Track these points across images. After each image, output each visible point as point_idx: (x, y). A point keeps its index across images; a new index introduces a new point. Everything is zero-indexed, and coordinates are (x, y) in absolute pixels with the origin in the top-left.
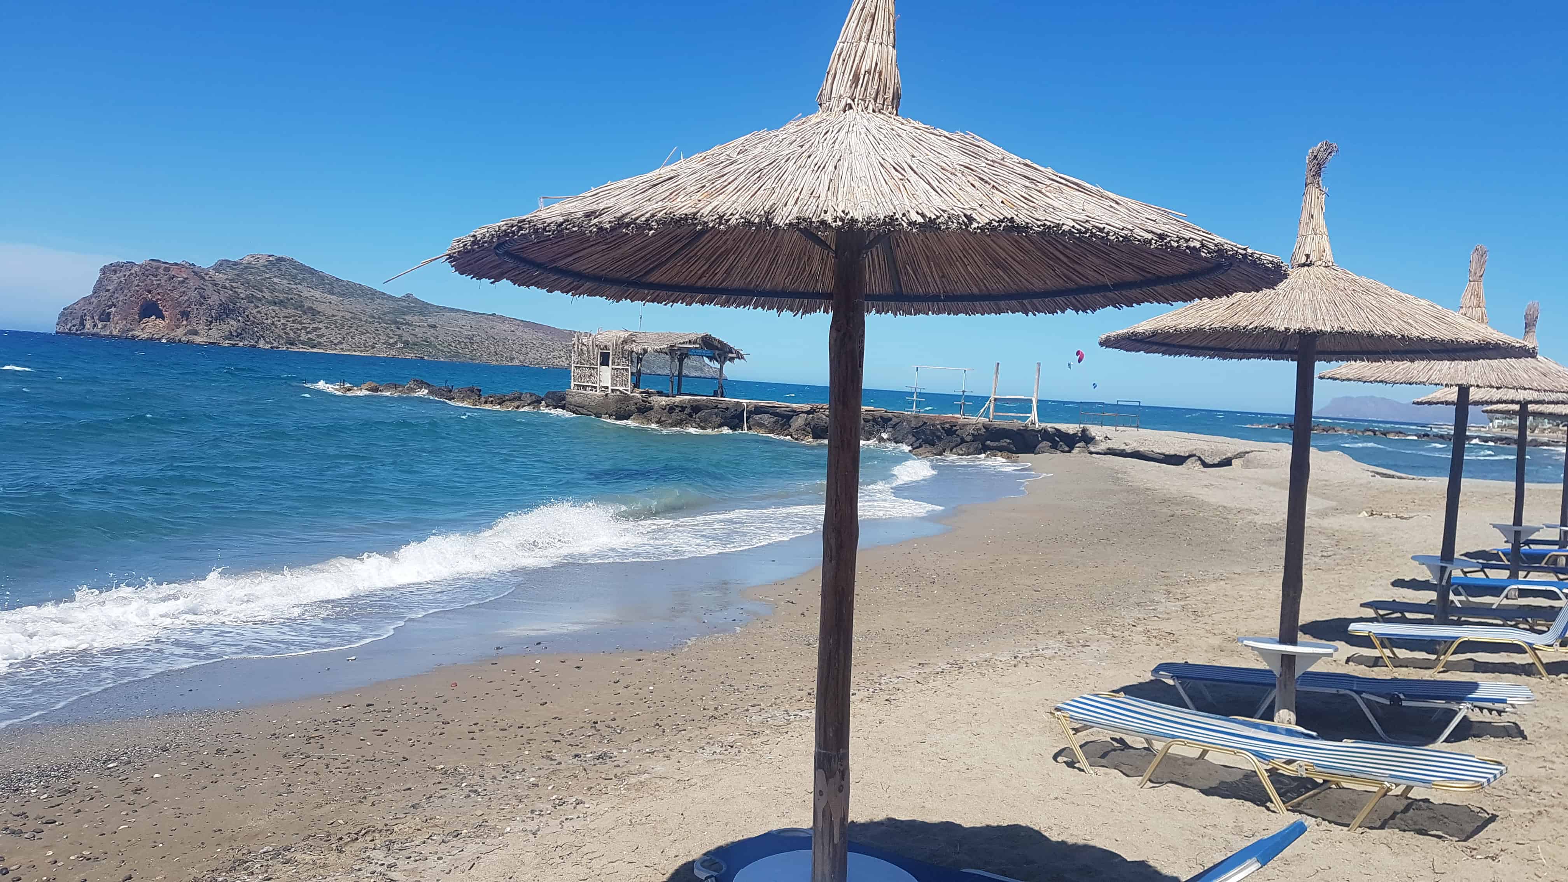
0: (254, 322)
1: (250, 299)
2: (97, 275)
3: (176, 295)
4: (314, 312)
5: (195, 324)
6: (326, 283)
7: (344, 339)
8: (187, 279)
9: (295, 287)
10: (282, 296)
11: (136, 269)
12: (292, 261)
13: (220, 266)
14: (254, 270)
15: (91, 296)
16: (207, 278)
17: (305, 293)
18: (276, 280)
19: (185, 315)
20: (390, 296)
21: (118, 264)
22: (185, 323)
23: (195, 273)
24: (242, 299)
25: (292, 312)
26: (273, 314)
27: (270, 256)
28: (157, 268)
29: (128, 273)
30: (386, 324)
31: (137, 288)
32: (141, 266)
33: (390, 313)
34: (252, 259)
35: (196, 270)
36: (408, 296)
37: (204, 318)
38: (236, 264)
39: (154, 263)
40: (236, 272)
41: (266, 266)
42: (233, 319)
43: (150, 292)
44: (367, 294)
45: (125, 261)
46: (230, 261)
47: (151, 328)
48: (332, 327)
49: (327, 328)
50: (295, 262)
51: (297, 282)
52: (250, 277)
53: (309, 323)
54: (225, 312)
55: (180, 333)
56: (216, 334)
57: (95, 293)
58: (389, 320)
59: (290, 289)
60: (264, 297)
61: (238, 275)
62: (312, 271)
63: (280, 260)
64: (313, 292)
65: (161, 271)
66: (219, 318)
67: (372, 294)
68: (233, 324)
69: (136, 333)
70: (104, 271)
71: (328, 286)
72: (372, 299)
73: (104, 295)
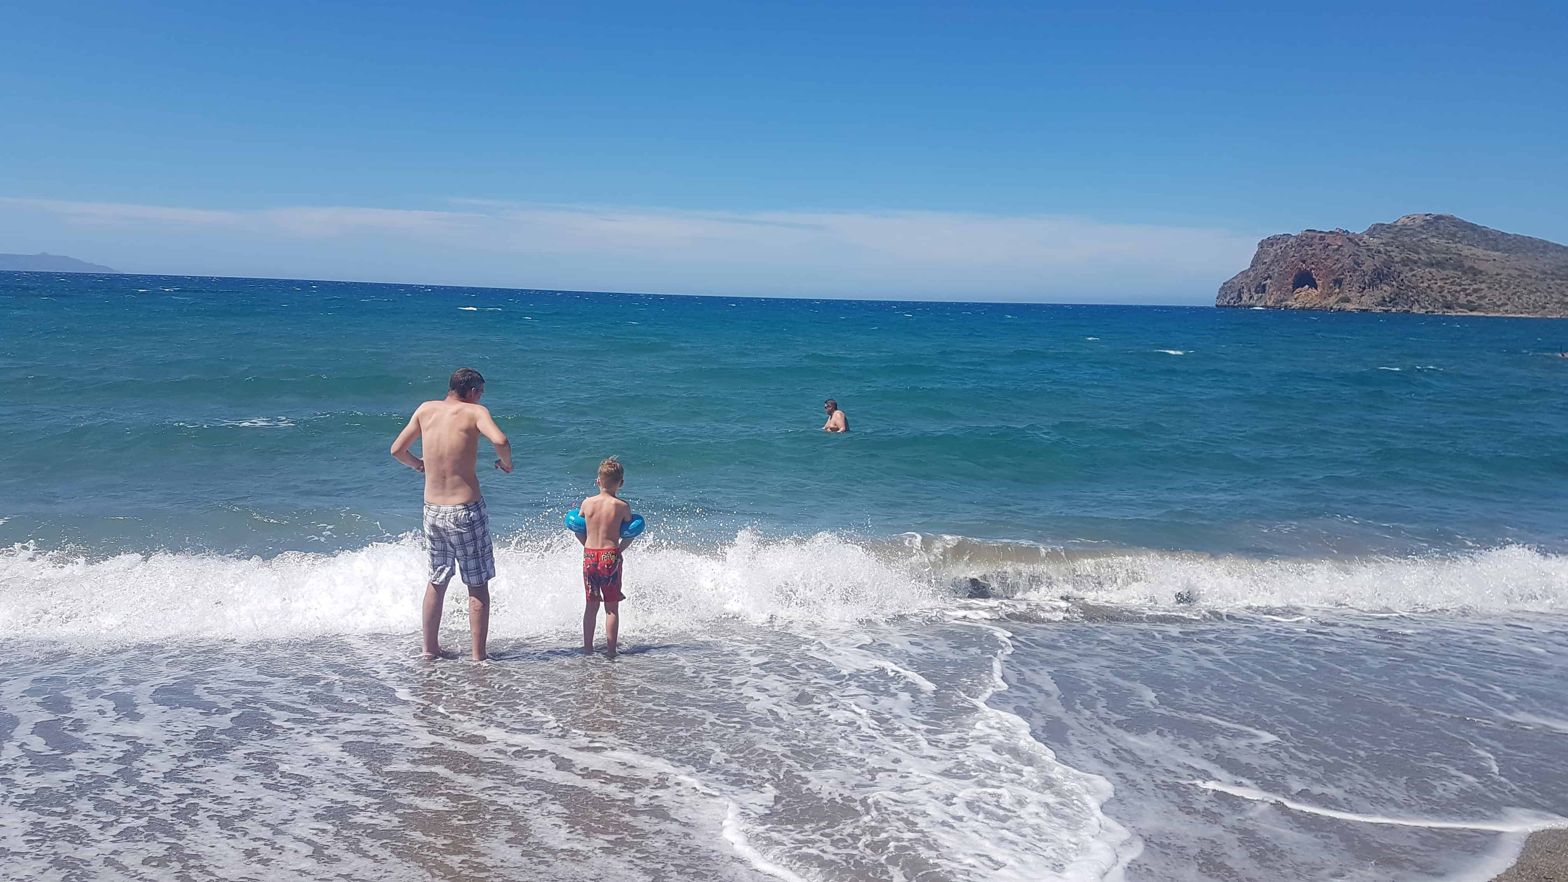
0: (1409, 286)
1: (1405, 262)
2: (1256, 249)
3: (1329, 263)
4: (1475, 273)
5: (1347, 291)
6: (1490, 239)
7: (1509, 299)
8: (1341, 246)
9: (1454, 246)
10: (1439, 257)
11: (1292, 240)
12: (1452, 219)
13: (1373, 231)
14: (1409, 232)
15: (1249, 269)
16: (1361, 244)
17: (1466, 252)
18: (1432, 240)
19: (1338, 282)
21: (1275, 237)
22: (1337, 290)
23: (1350, 240)
24: (1397, 262)
25: (1451, 273)
26: (1430, 276)
27: (1427, 215)
28: (1312, 238)
29: (1284, 245)
30: (1561, 280)
31: (1293, 259)
32: (1297, 237)
34: (1407, 220)
35: (1350, 236)
37: (1356, 286)
38: (1390, 226)
39: (1310, 234)
40: (1391, 235)
41: (1422, 226)
42: (1386, 284)
43: (1304, 262)
44: (1538, 247)
45: (1282, 234)
46: (1383, 225)
47: (1306, 297)
48: (1497, 286)
49: (1489, 288)
50: (1455, 219)
51: (1457, 240)
52: (1406, 239)
53: (1470, 285)
54: (1379, 277)
55: (1332, 300)
56: (1368, 301)
57: (1252, 266)
59: (1448, 249)
60: (1420, 259)
61: (1393, 238)
62: (1473, 227)
63: (1439, 218)
64: (1475, 250)
65: (1316, 240)
66: (1372, 284)
67: (1545, 247)
68: (1386, 290)
69: (1289, 303)
70: (1261, 245)
71: (1491, 242)
72: (1542, 252)
73: (1261, 268)
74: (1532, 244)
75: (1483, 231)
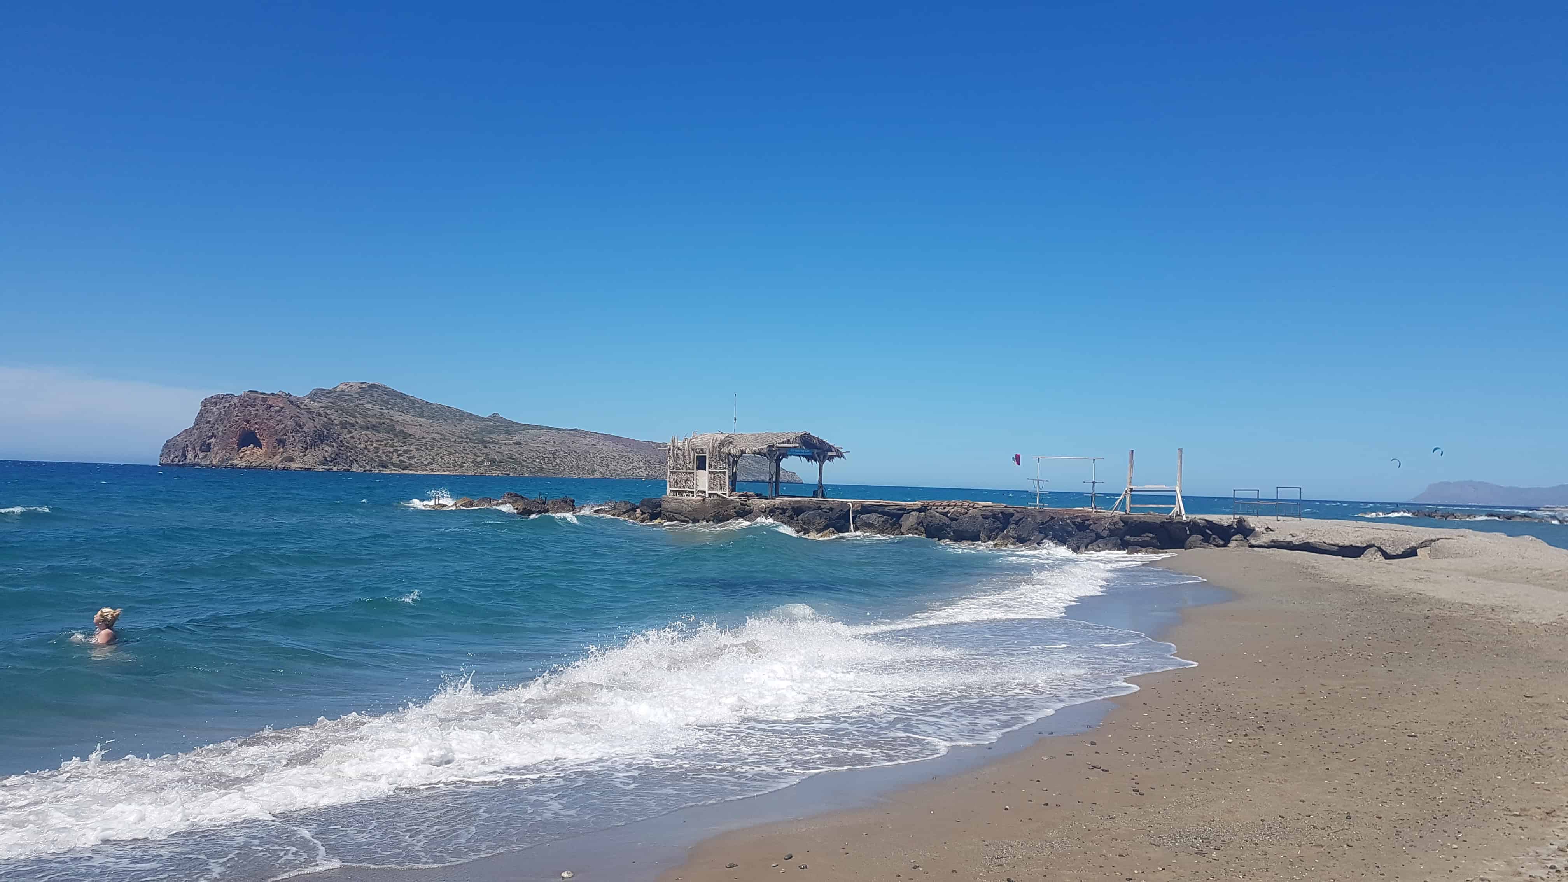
0: (347, 447)
1: (344, 425)
2: (199, 408)
3: (272, 423)
4: (405, 435)
5: (291, 451)
6: (416, 407)
7: (434, 458)
8: (282, 408)
9: (386, 411)
10: (374, 421)
11: (236, 400)
12: (384, 387)
13: (316, 395)
14: (346, 398)
15: (193, 428)
16: (302, 406)
17: (397, 417)
18: (369, 406)
19: (282, 442)
20: (477, 417)
21: (218, 397)
22: (281, 450)
23: (292, 402)
24: (336, 425)
25: (385, 436)
26: (366, 438)
27: (362, 383)
28: (255, 399)
29: (227, 405)
30: (475, 443)
31: (236, 419)
32: (239, 398)
33: (477, 432)
34: (346, 387)
35: (292, 399)
36: (494, 415)
37: (299, 446)
38: (329, 392)
39: (252, 395)
40: (330, 400)
41: (358, 393)
42: (327, 444)
43: (248, 422)
44: (455, 416)
45: (225, 394)
46: (324, 390)
47: (250, 456)
48: (423, 448)
49: (417, 449)
50: (387, 388)
51: (390, 406)
52: (344, 404)
53: (402, 446)
54: (320, 438)
55: (276, 459)
56: (312, 460)
57: (196, 424)
58: (475, 440)
59: (382, 414)
60: (357, 422)
61: (332, 403)
62: (402, 396)
63: (372, 386)
64: (404, 416)
65: (259, 401)
66: (314, 445)
67: (461, 416)
68: (327, 450)
69: (235, 462)
70: (204, 403)
71: (417, 410)
72: (460, 420)
73: (205, 426)
74: (450, 412)
75: (410, 400)
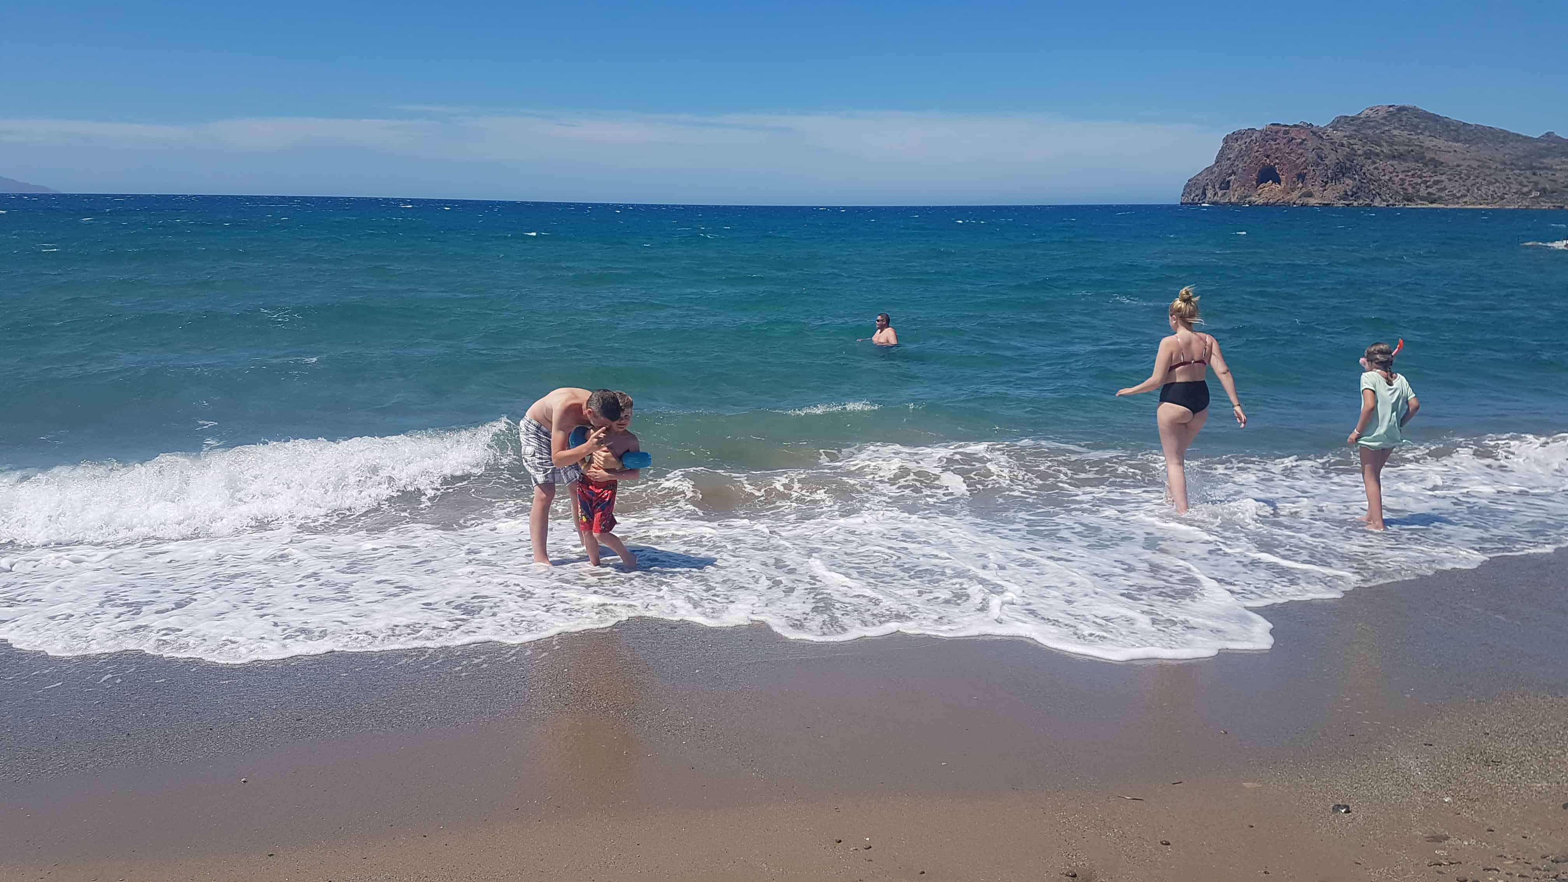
0: (1371, 179)
1: (1368, 155)
2: (1221, 145)
3: (1293, 157)
4: (1436, 164)
5: (1310, 186)
6: (1451, 130)
7: (1468, 191)
8: (1304, 140)
9: (1416, 137)
10: (1402, 149)
11: (1257, 135)
12: (1415, 109)
13: (1337, 124)
14: (1372, 124)
15: (1214, 166)
16: (1324, 137)
17: (1427, 143)
18: (1396, 132)
19: (1301, 177)
20: (1526, 138)
21: (1239, 132)
22: (1300, 185)
23: (1314, 133)
24: (1360, 156)
25: (1413, 165)
26: (1391, 169)
27: (1390, 106)
28: (1277, 132)
29: (1248, 140)
30: (1520, 170)
31: (1257, 154)
32: (1261, 132)
33: (1525, 157)
34: (1371, 112)
35: (1314, 129)
36: (1548, 134)
37: (1319, 179)
38: (1353, 119)
39: (1274, 128)
40: (1354, 128)
41: (1385, 118)
42: (1348, 177)
43: (1268, 157)
44: (1498, 138)
45: (1247, 129)
46: (1347, 117)
47: (1270, 192)
48: (1457, 178)
49: (1450, 180)
50: (1418, 110)
51: (1419, 131)
52: (1370, 132)
53: (1431, 176)
54: (1342, 171)
55: (1295, 195)
56: (1331, 195)
57: (1216, 163)
58: (1522, 166)
59: (1410, 140)
60: (1382, 151)
61: (1356, 131)
62: (1436, 118)
63: (1402, 109)
64: (1436, 142)
65: (1280, 134)
66: (1335, 178)
67: (1503, 137)
68: (1349, 183)
69: (1253, 199)
70: (1226, 141)
71: (1452, 133)
72: (1503, 143)
73: (1226, 163)
74: (1492, 134)
75: (1445, 122)
